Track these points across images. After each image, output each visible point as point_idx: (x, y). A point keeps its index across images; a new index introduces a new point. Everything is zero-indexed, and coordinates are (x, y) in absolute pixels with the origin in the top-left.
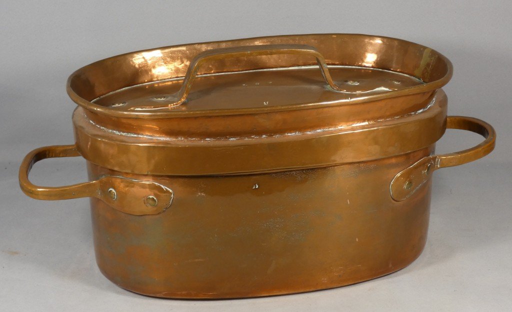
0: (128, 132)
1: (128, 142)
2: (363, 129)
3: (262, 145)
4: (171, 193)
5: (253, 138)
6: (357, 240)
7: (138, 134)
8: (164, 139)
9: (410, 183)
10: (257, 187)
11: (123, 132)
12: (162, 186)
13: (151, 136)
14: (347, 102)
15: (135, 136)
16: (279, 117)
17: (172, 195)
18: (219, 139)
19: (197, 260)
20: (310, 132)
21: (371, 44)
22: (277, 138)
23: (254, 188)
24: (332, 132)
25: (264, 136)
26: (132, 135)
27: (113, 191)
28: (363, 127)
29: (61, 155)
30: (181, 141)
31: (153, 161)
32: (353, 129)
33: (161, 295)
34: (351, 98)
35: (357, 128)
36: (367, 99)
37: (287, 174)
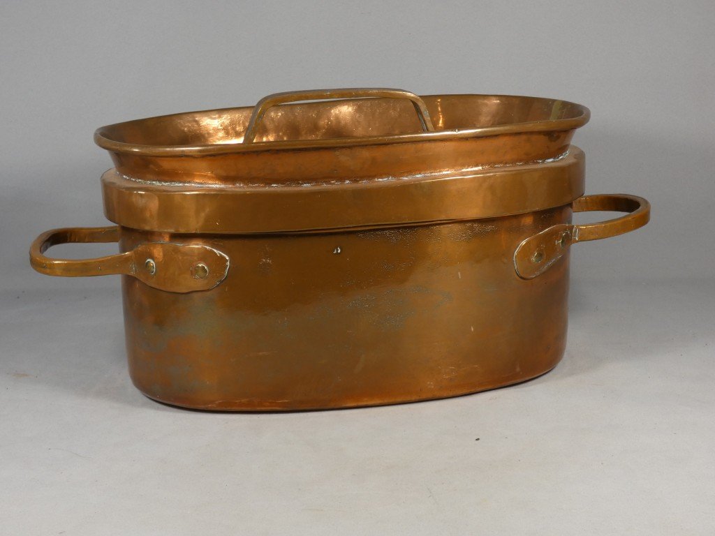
0: (171, 181)
1: (170, 191)
2: (475, 174)
3: (344, 191)
4: (227, 261)
5: (334, 184)
6: (472, 329)
7: (185, 182)
8: (217, 185)
9: (540, 255)
10: (339, 251)
11: (166, 182)
12: (215, 251)
13: (201, 184)
14: (454, 135)
15: (180, 185)
16: (365, 154)
17: (228, 263)
18: (288, 185)
19: (261, 354)
20: (406, 177)
21: (486, 105)
22: (364, 184)
23: (335, 252)
24: (435, 177)
25: (347, 182)
26: (177, 185)
27: (152, 261)
28: (476, 173)
29: (87, 240)
30: (239, 188)
31: (203, 215)
32: (463, 174)
33: (214, 406)
34: (459, 130)
35: (467, 173)
36: (480, 132)
37: (379, 235)
